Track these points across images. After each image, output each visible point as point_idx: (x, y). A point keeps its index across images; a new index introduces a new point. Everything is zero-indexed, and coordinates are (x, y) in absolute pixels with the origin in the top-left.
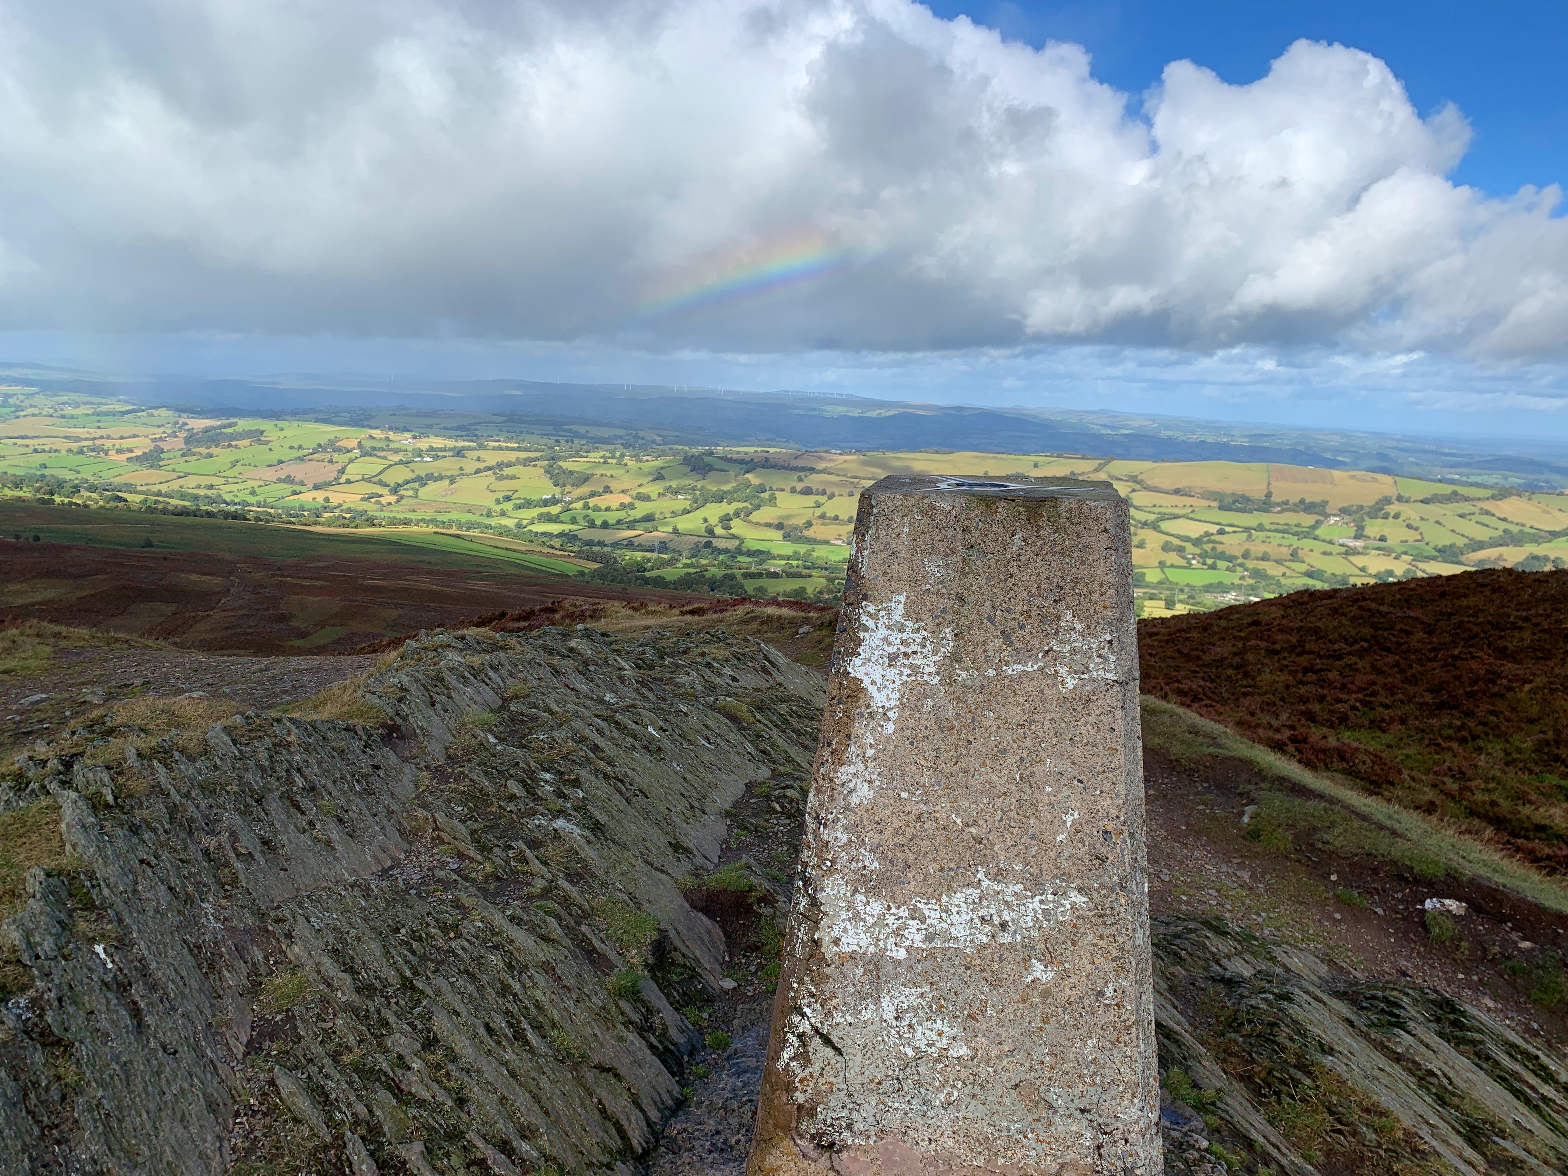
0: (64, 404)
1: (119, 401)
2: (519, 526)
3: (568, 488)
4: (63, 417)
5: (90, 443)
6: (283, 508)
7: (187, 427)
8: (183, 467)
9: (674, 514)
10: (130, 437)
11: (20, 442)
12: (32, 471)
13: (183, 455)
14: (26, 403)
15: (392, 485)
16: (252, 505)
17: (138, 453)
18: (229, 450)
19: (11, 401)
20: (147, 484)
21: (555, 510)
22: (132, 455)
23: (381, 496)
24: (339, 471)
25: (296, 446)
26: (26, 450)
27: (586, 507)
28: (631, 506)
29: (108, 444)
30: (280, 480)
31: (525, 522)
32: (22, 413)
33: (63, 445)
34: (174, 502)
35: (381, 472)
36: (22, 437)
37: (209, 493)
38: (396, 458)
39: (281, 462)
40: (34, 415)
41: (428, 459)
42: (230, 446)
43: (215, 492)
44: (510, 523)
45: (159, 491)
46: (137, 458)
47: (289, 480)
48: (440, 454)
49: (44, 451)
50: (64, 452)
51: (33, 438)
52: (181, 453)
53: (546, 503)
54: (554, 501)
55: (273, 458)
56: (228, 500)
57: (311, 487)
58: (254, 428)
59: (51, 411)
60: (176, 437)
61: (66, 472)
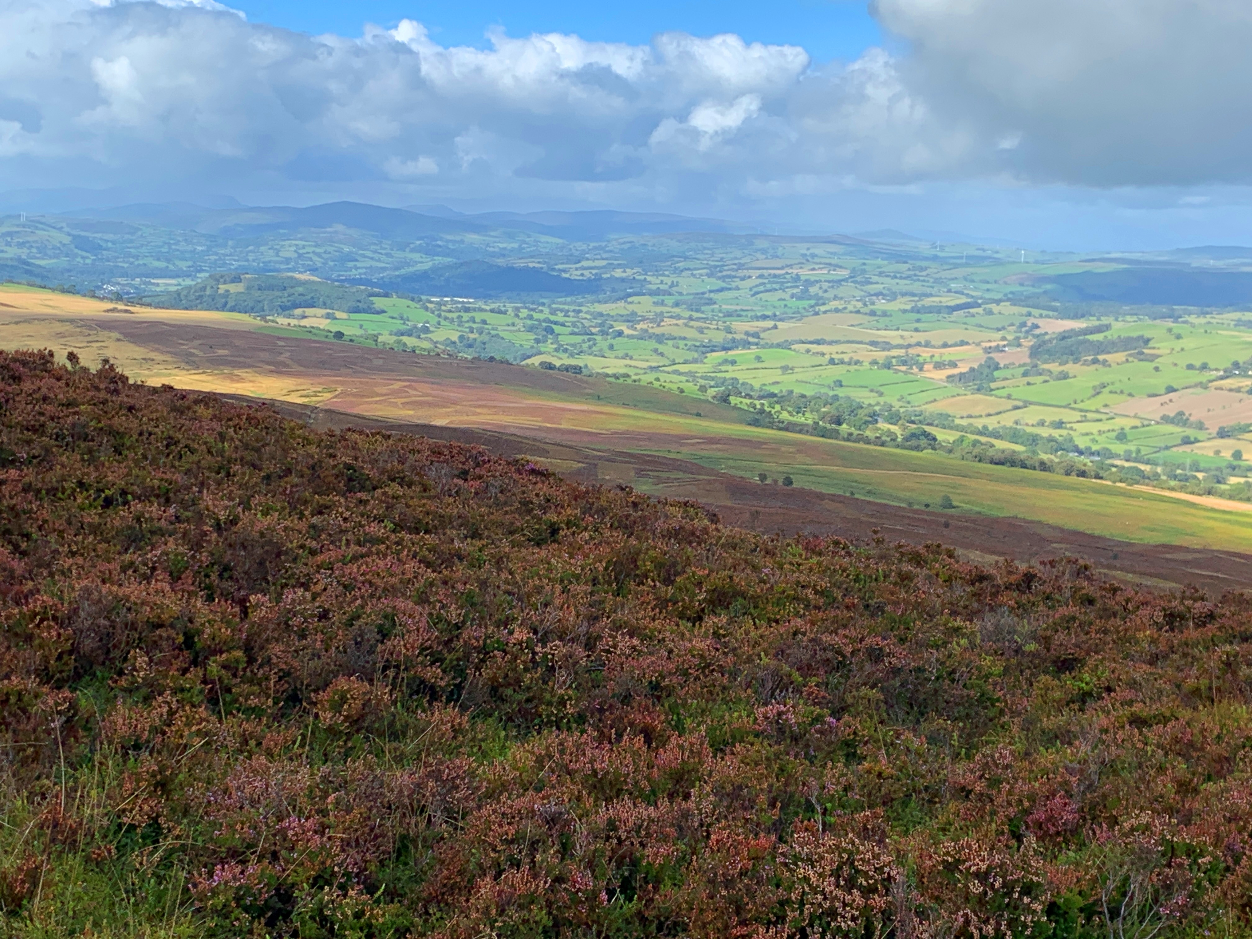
0: (877, 295)
1: (949, 291)
4: (873, 313)
5: (901, 352)
6: (1165, 464)
7: (1037, 332)
8: (1022, 392)
10: (955, 345)
11: (814, 348)
12: (823, 391)
14: (830, 294)
16: (1117, 456)
17: (963, 368)
18: (1094, 367)
19: (813, 290)
20: (970, 416)
22: (956, 371)
25: (1198, 364)
26: (820, 360)
29: (925, 354)
30: (1166, 419)
32: (823, 308)
34: (1001, 444)
36: (818, 342)
37: (1056, 433)
39: (1171, 390)
40: (837, 310)
42: (1095, 361)
43: (1064, 432)
45: (985, 427)
46: (961, 376)
47: (1180, 419)
49: (842, 362)
50: (866, 364)
51: (831, 343)
52: (1022, 370)
55: (1159, 382)
56: (1082, 446)
57: (1214, 431)
58: (1135, 334)
59: (859, 305)
60: (1019, 345)
61: (865, 393)
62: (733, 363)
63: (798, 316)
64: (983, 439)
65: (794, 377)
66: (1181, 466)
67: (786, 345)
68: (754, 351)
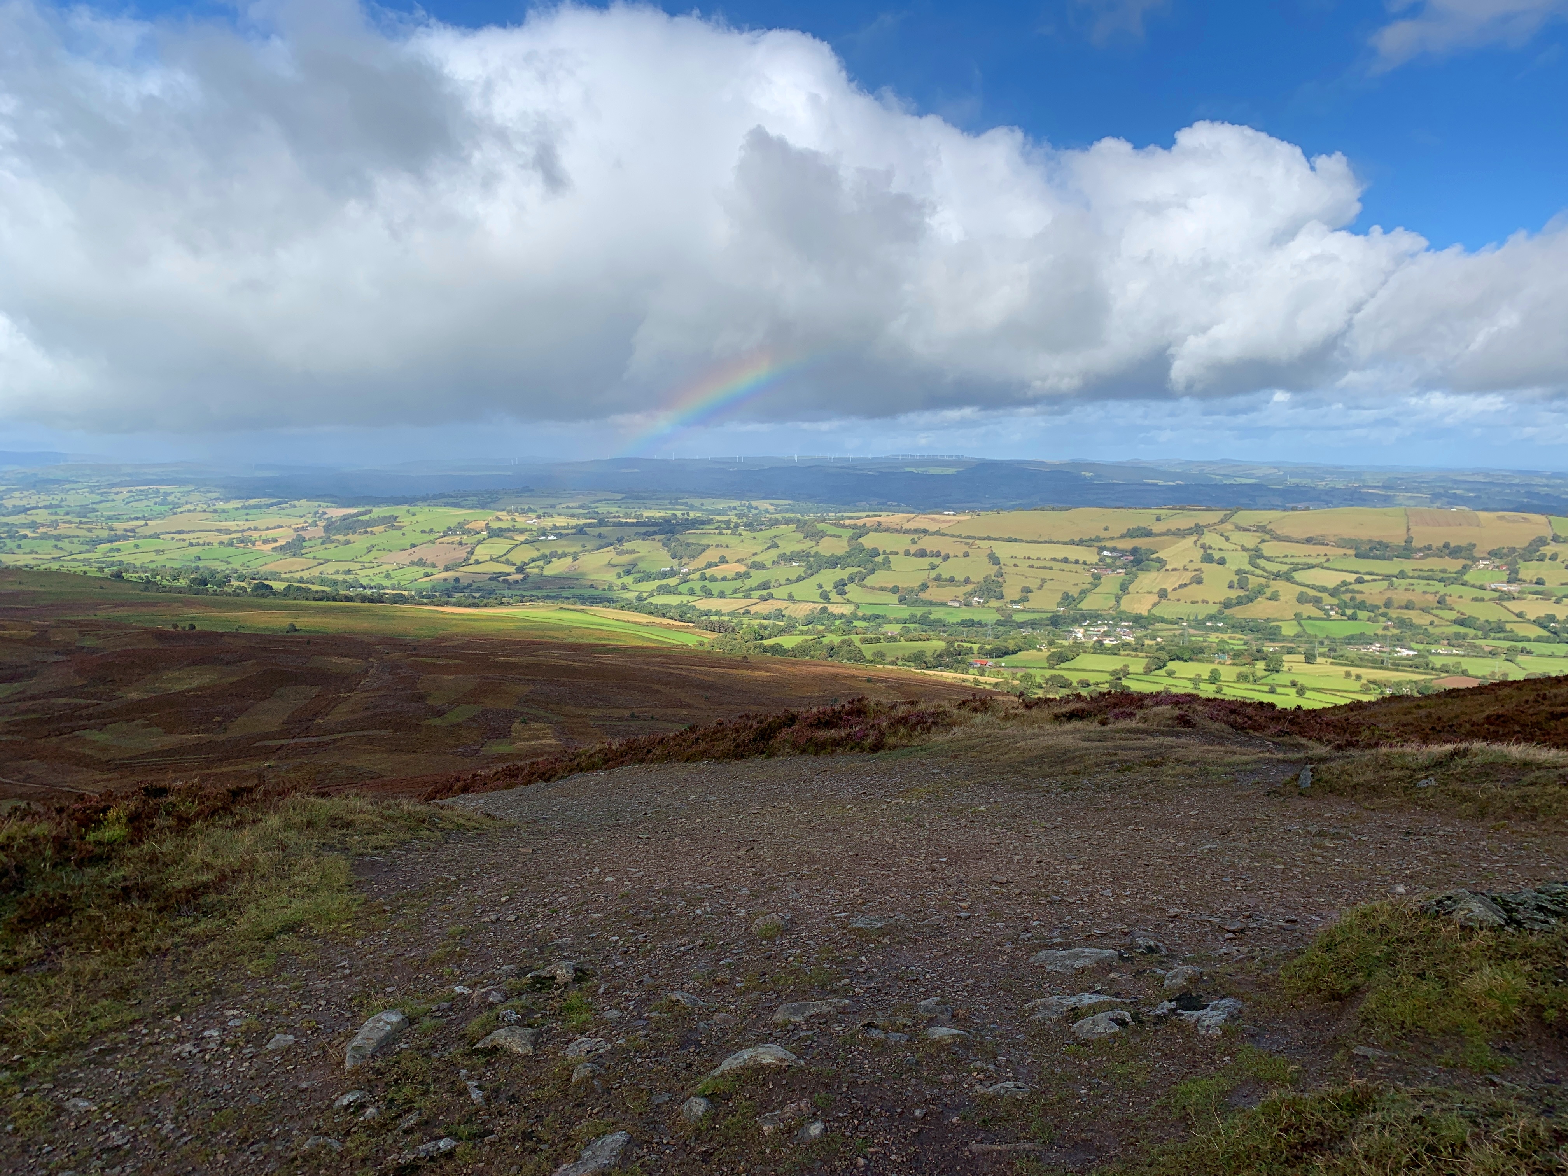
0: (216, 499)
1: (266, 494)
2: (640, 599)
3: (685, 560)
4: (215, 511)
5: (239, 535)
6: (416, 589)
7: (326, 516)
8: (322, 554)
9: (789, 582)
10: (275, 528)
11: (177, 536)
12: (188, 564)
13: (323, 543)
14: (183, 500)
15: (519, 564)
16: (387, 588)
17: (282, 542)
18: (365, 536)
19: (169, 499)
20: (290, 572)
21: (673, 582)
22: (277, 545)
23: (508, 574)
24: (468, 553)
25: (427, 530)
26: (182, 544)
27: (703, 578)
28: (747, 575)
29: (255, 535)
30: (413, 563)
31: (645, 595)
32: (179, 510)
33: (215, 538)
34: (315, 588)
35: (508, 552)
36: (180, 532)
37: (347, 578)
38: (522, 538)
39: (414, 546)
40: (189, 511)
41: (552, 538)
42: (366, 532)
43: (352, 576)
44: (631, 596)
45: (302, 578)
46: (282, 547)
47: (421, 563)
48: (563, 532)
49: (199, 544)
50: (216, 545)
51: (189, 532)
52: (321, 540)
53: (664, 575)
54: (672, 573)
55: (407, 542)
56: (364, 584)
57: (442, 568)
58: (388, 515)
59: (205, 507)
60: (316, 526)
61: (218, 563)
62: (118, 550)
63: (161, 515)
64: (303, 585)
65: (164, 557)
66: (426, 589)
67: (156, 536)
68: (133, 541)
